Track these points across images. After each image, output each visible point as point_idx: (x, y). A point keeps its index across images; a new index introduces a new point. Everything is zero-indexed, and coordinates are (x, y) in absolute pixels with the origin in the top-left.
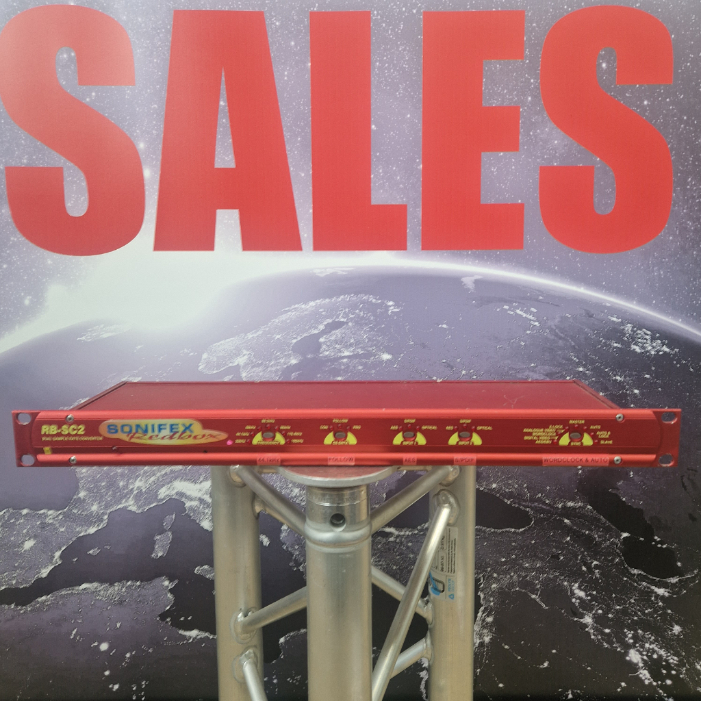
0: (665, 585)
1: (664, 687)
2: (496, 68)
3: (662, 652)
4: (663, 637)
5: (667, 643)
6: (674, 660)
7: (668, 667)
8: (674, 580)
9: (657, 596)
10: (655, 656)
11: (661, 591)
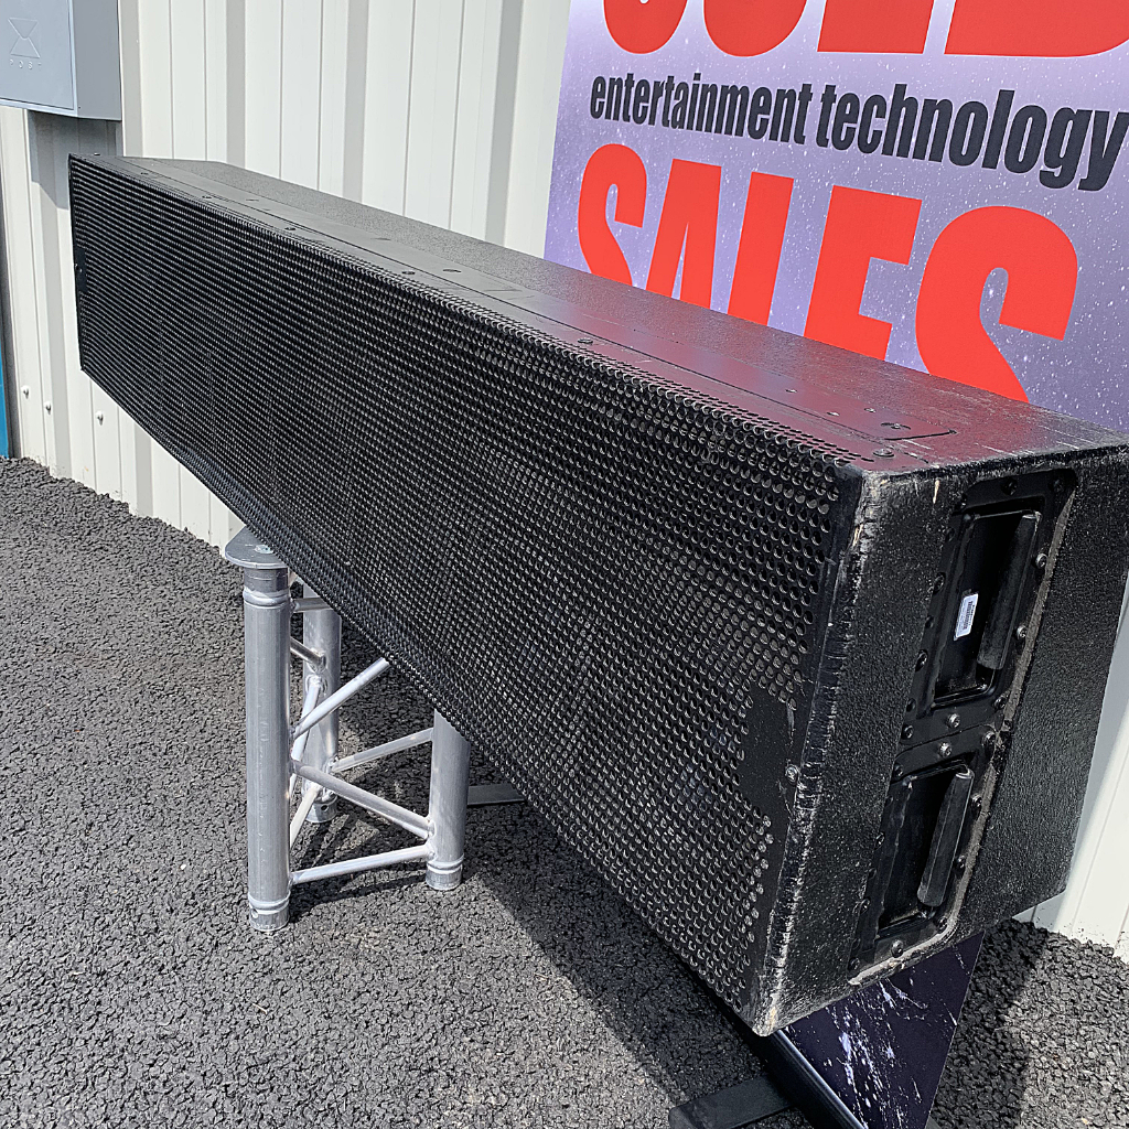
0: (894, 995)
1: (863, 1104)
2: (879, 269)
3: (871, 1063)
4: (876, 1049)
5: (879, 1058)
6: (879, 1084)
7: (871, 1084)
8: (903, 997)
9: (883, 998)
10: (863, 1061)
11: (888, 997)
